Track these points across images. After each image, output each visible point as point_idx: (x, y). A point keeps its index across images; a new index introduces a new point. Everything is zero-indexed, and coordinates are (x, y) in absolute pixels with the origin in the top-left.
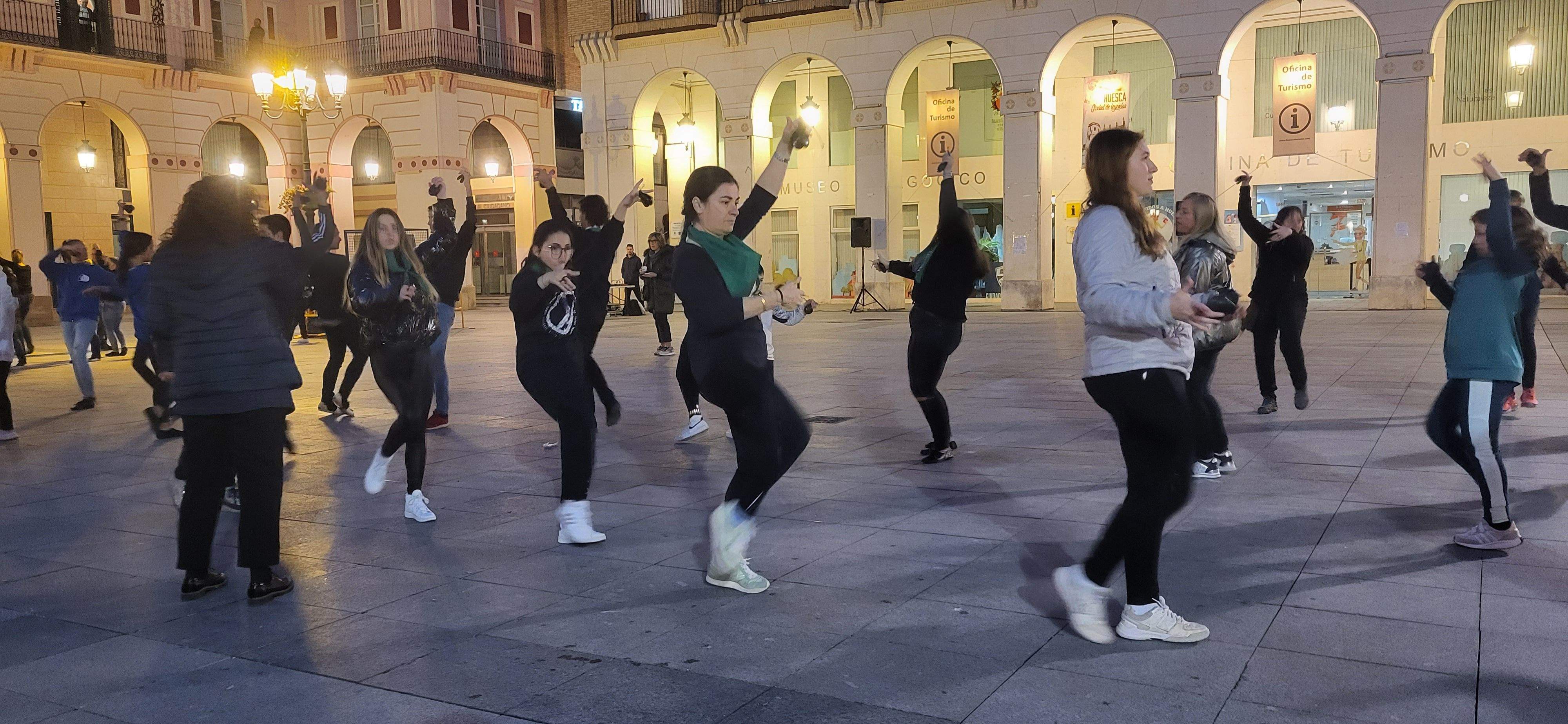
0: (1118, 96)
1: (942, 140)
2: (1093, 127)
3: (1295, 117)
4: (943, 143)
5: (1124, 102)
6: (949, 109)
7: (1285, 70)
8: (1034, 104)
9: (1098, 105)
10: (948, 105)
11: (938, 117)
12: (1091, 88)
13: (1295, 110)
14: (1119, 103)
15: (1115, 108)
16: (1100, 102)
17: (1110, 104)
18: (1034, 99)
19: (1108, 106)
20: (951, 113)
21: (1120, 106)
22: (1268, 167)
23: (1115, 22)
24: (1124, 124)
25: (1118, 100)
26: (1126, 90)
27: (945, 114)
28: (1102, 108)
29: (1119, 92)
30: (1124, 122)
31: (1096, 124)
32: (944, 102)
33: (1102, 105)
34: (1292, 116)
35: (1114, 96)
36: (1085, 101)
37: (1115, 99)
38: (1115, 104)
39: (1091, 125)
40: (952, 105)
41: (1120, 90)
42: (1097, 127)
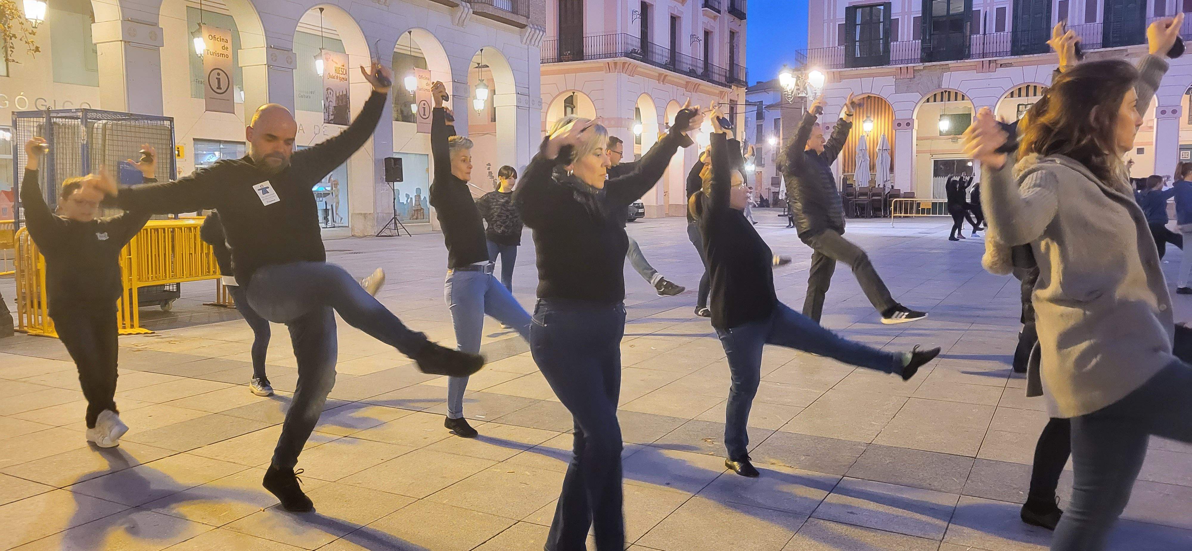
0: (342, 70)
1: (218, 77)
2: (329, 91)
3: (424, 108)
4: (219, 80)
5: (346, 76)
6: (224, 48)
7: (420, 77)
8: (291, 62)
9: (331, 75)
10: (223, 44)
11: (214, 53)
13: (424, 104)
14: (343, 76)
15: (341, 79)
16: (333, 72)
17: (339, 75)
18: (291, 58)
19: (337, 77)
20: (225, 52)
21: (343, 78)
23: (322, 10)
25: (343, 73)
26: (347, 67)
27: (221, 51)
28: (334, 78)
29: (343, 68)
30: (346, 92)
31: (331, 89)
32: (219, 40)
33: (334, 75)
35: (340, 69)
37: (340, 72)
38: (341, 76)
39: (327, 89)
40: (226, 45)
41: (343, 66)
42: (332, 92)
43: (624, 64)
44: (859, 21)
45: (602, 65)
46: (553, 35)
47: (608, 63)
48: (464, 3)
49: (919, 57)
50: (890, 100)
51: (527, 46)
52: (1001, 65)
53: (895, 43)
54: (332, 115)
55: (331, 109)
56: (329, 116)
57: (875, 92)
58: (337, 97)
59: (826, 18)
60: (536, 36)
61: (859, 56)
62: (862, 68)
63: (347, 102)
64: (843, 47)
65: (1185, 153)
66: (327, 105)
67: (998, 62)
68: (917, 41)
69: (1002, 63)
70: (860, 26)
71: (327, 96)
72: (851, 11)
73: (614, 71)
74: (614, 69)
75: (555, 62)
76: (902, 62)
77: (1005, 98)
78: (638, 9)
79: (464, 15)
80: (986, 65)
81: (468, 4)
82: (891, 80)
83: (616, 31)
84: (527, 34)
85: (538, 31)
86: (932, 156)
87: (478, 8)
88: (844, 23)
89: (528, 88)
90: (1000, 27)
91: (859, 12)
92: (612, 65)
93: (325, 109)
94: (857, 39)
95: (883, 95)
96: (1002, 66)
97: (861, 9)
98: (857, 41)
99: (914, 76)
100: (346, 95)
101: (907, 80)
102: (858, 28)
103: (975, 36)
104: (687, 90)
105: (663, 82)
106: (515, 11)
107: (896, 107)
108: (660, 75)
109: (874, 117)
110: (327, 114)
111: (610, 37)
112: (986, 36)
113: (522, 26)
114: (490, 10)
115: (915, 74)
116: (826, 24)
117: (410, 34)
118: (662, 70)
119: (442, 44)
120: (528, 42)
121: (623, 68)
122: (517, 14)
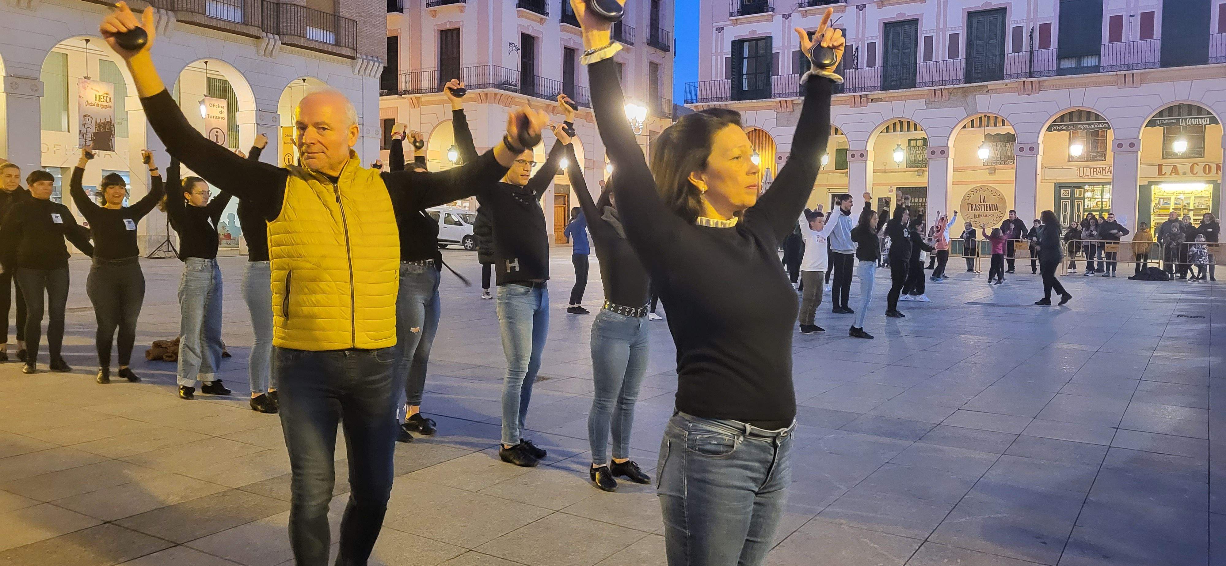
0: (105, 98)
2: (87, 118)
3: (217, 135)
5: (110, 104)
7: (211, 105)
8: (37, 91)
9: (90, 102)
12: (84, 88)
13: (217, 132)
14: (106, 104)
15: (103, 107)
16: (92, 100)
17: (100, 103)
18: (37, 87)
19: (98, 104)
21: (107, 106)
22: (111, 157)
23: (87, 41)
24: (111, 120)
25: (106, 101)
26: (111, 94)
28: (93, 105)
29: (106, 96)
30: (111, 119)
31: (89, 116)
33: (93, 103)
34: (215, 135)
35: (102, 97)
36: (80, 97)
37: (102, 100)
38: (103, 103)
39: (85, 116)
41: (106, 94)
42: (90, 118)
43: (496, 94)
44: (746, 54)
45: (474, 96)
46: (433, 66)
47: (479, 94)
48: (270, 35)
49: (798, 91)
50: (772, 134)
51: (361, 77)
52: (872, 100)
53: (776, 76)
54: (90, 141)
55: (89, 136)
56: (86, 141)
57: (759, 126)
58: (98, 125)
59: (714, 51)
60: (370, 67)
61: (747, 89)
62: (744, 101)
63: (111, 128)
64: (729, 80)
65: (1066, 191)
66: (84, 131)
67: (870, 97)
68: (796, 75)
69: (873, 98)
70: (747, 59)
71: (84, 122)
72: (738, 45)
73: (485, 101)
74: (485, 99)
75: (433, 92)
76: (780, 95)
77: (881, 132)
78: (518, 42)
79: (270, 47)
80: (858, 100)
81: (277, 37)
82: (772, 113)
83: (487, 63)
84: (359, 65)
85: (372, 63)
86: (829, 190)
87: (286, 39)
88: (730, 56)
89: (363, 118)
90: (871, 62)
91: (746, 45)
92: (483, 96)
93: (81, 135)
94: (745, 72)
95: (766, 129)
96: (874, 100)
97: (748, 43)
98: (745, 74)
99: (793, 110)
100: (110, 122)
101: (787, 113)
102: (745, 62)
103: (848, 70)
104: (588, 120)
105: (553, 112)
106: (337, 44)
107: (777, 140)
108: (548, 106)
109: (759, 152)
110: (84, 140)
111: (482, 67)
112: (857, 71)
113: (353, 58)
114: (302, 42)
115: (794, 108)
116: (714, 57)
117: (206, 64)
118: (546, 102)
119: (243, 74)
120: (362, 72)
121: (495, 99)
122: (340, 46)
